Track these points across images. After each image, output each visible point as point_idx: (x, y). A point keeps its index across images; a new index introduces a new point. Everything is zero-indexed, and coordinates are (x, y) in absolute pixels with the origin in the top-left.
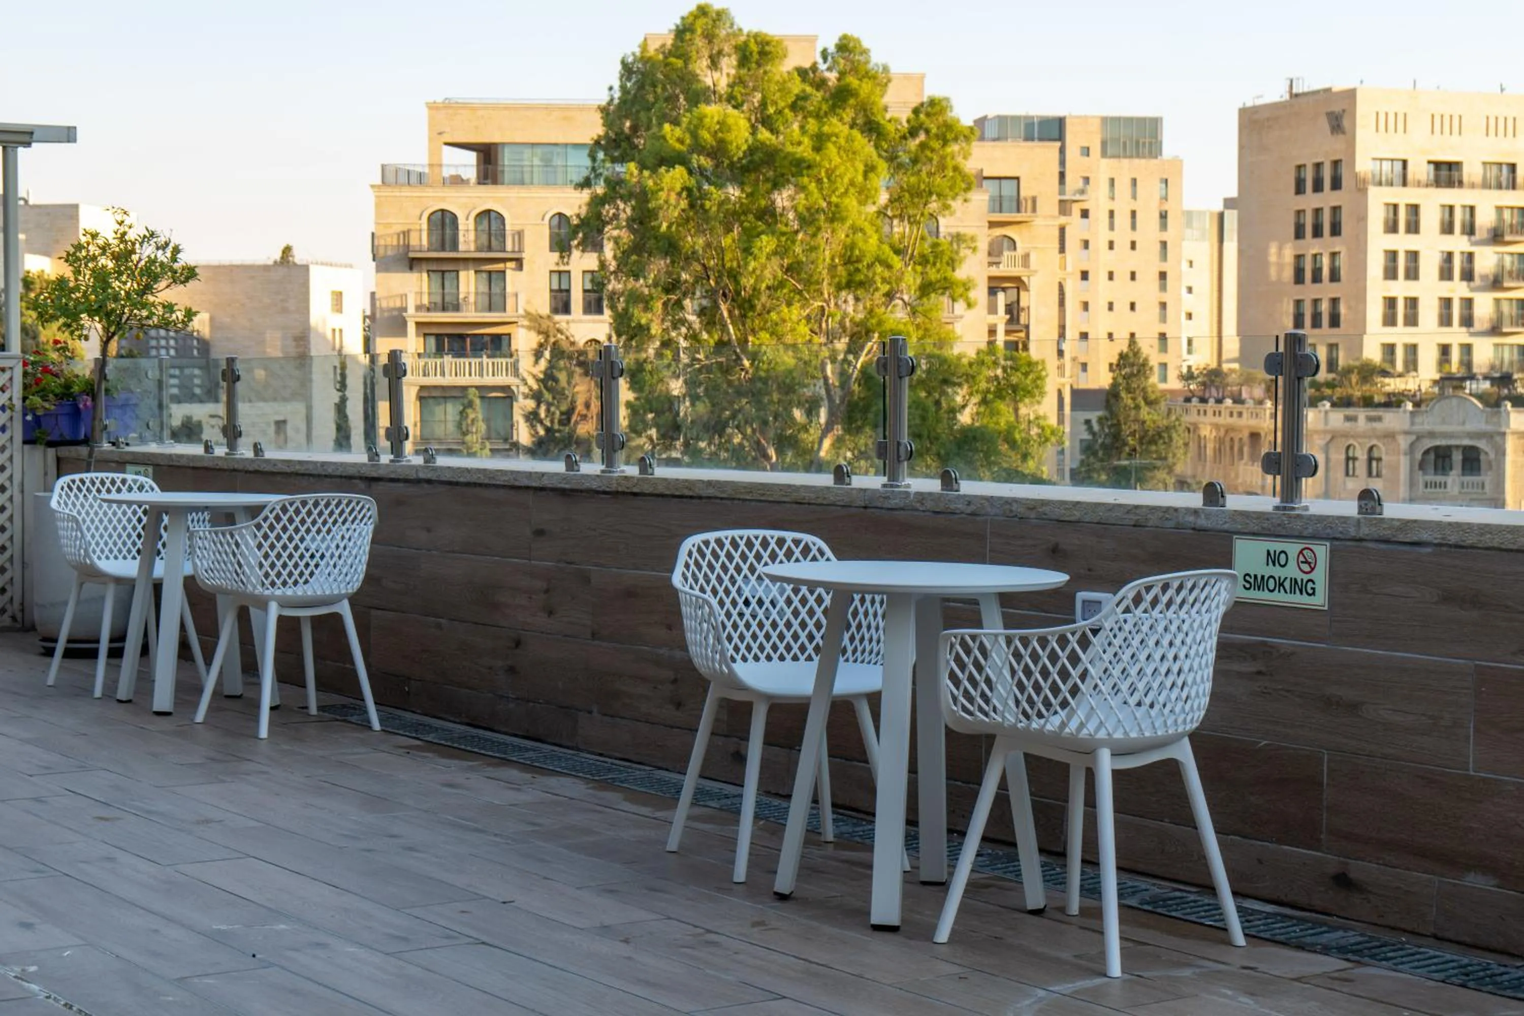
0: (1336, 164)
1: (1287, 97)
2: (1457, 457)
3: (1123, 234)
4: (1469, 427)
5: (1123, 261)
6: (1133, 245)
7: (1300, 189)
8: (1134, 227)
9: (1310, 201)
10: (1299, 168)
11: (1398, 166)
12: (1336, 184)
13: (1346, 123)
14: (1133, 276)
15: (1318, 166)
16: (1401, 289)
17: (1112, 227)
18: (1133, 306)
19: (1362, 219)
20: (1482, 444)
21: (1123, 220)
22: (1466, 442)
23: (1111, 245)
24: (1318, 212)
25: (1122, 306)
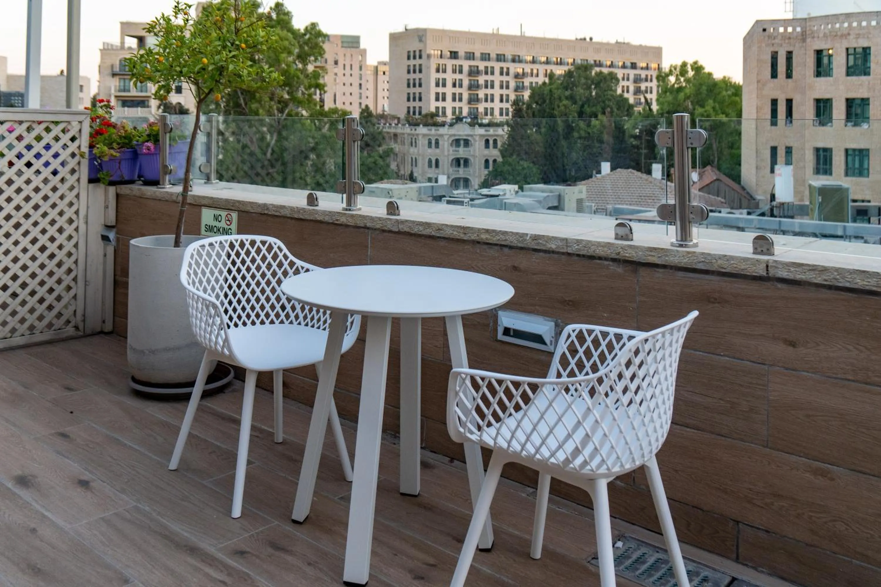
0: (420, 51)
1: (404, 30)
2: (462, 142)
3: (348, 71)
4: (466, 133)
5: (348, 80)
6: (351, 75)
7: (409, 58)
8: (351, 69)
9: (412, 62)
10: (409, 52)
11: (439, 52)
12: (420, 57)
13: (423, 39)
14: (351, 85)
15: (415, 52)
16: (440, 90)
17: (344, 69)
18: (351, 94)
19: (429, 68)
20: (469, 138)
21: (348, 67)
22: (465, 138)
23: (344, 75)
24: (414, 66)
25: (348, 94)
